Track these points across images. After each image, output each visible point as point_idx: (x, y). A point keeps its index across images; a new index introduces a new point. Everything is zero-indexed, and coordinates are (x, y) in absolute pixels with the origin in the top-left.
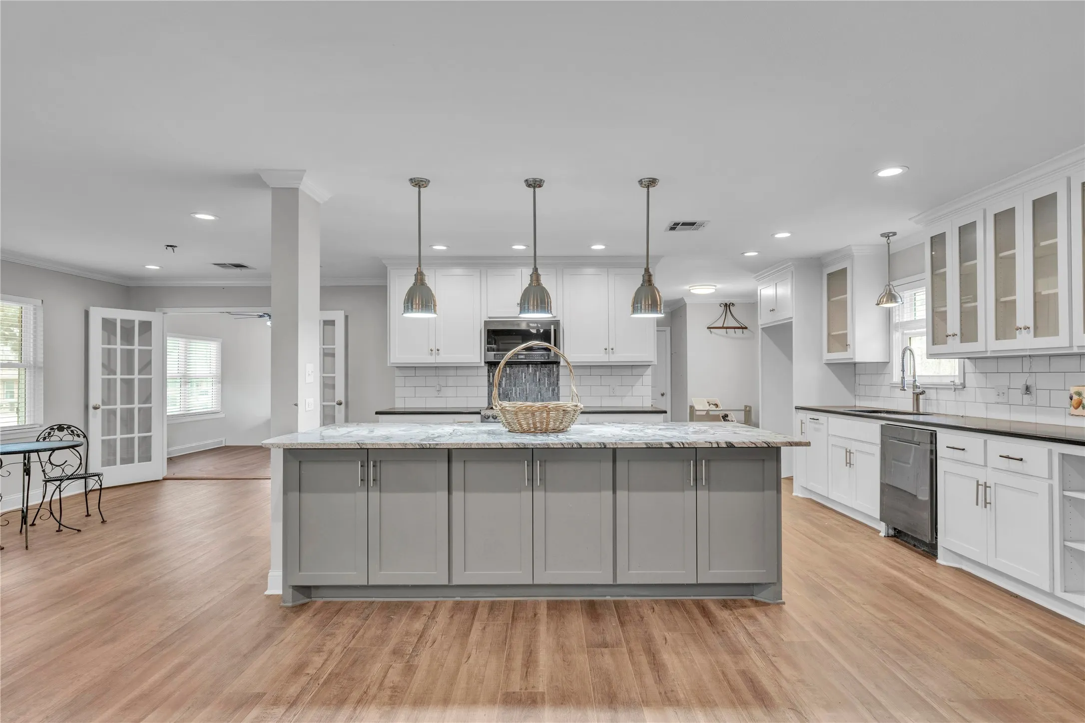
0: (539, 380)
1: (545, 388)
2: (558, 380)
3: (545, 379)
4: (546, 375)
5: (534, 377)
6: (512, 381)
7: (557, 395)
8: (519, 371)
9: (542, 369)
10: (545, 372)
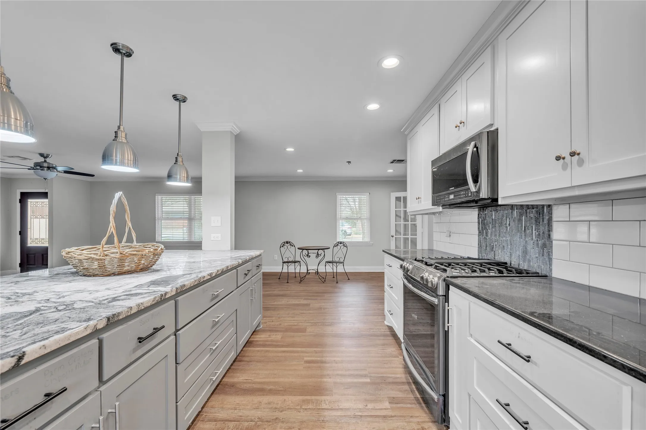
0: (525, 229)
1: (532, 242)
2: (550, 230)
3: (532, 227)
4: (534, 222)
5: (518, 224)
6: (497, 230)
7: (549, 255)
8: (503, 216)
9: (528, 211)
10: (532, 215)
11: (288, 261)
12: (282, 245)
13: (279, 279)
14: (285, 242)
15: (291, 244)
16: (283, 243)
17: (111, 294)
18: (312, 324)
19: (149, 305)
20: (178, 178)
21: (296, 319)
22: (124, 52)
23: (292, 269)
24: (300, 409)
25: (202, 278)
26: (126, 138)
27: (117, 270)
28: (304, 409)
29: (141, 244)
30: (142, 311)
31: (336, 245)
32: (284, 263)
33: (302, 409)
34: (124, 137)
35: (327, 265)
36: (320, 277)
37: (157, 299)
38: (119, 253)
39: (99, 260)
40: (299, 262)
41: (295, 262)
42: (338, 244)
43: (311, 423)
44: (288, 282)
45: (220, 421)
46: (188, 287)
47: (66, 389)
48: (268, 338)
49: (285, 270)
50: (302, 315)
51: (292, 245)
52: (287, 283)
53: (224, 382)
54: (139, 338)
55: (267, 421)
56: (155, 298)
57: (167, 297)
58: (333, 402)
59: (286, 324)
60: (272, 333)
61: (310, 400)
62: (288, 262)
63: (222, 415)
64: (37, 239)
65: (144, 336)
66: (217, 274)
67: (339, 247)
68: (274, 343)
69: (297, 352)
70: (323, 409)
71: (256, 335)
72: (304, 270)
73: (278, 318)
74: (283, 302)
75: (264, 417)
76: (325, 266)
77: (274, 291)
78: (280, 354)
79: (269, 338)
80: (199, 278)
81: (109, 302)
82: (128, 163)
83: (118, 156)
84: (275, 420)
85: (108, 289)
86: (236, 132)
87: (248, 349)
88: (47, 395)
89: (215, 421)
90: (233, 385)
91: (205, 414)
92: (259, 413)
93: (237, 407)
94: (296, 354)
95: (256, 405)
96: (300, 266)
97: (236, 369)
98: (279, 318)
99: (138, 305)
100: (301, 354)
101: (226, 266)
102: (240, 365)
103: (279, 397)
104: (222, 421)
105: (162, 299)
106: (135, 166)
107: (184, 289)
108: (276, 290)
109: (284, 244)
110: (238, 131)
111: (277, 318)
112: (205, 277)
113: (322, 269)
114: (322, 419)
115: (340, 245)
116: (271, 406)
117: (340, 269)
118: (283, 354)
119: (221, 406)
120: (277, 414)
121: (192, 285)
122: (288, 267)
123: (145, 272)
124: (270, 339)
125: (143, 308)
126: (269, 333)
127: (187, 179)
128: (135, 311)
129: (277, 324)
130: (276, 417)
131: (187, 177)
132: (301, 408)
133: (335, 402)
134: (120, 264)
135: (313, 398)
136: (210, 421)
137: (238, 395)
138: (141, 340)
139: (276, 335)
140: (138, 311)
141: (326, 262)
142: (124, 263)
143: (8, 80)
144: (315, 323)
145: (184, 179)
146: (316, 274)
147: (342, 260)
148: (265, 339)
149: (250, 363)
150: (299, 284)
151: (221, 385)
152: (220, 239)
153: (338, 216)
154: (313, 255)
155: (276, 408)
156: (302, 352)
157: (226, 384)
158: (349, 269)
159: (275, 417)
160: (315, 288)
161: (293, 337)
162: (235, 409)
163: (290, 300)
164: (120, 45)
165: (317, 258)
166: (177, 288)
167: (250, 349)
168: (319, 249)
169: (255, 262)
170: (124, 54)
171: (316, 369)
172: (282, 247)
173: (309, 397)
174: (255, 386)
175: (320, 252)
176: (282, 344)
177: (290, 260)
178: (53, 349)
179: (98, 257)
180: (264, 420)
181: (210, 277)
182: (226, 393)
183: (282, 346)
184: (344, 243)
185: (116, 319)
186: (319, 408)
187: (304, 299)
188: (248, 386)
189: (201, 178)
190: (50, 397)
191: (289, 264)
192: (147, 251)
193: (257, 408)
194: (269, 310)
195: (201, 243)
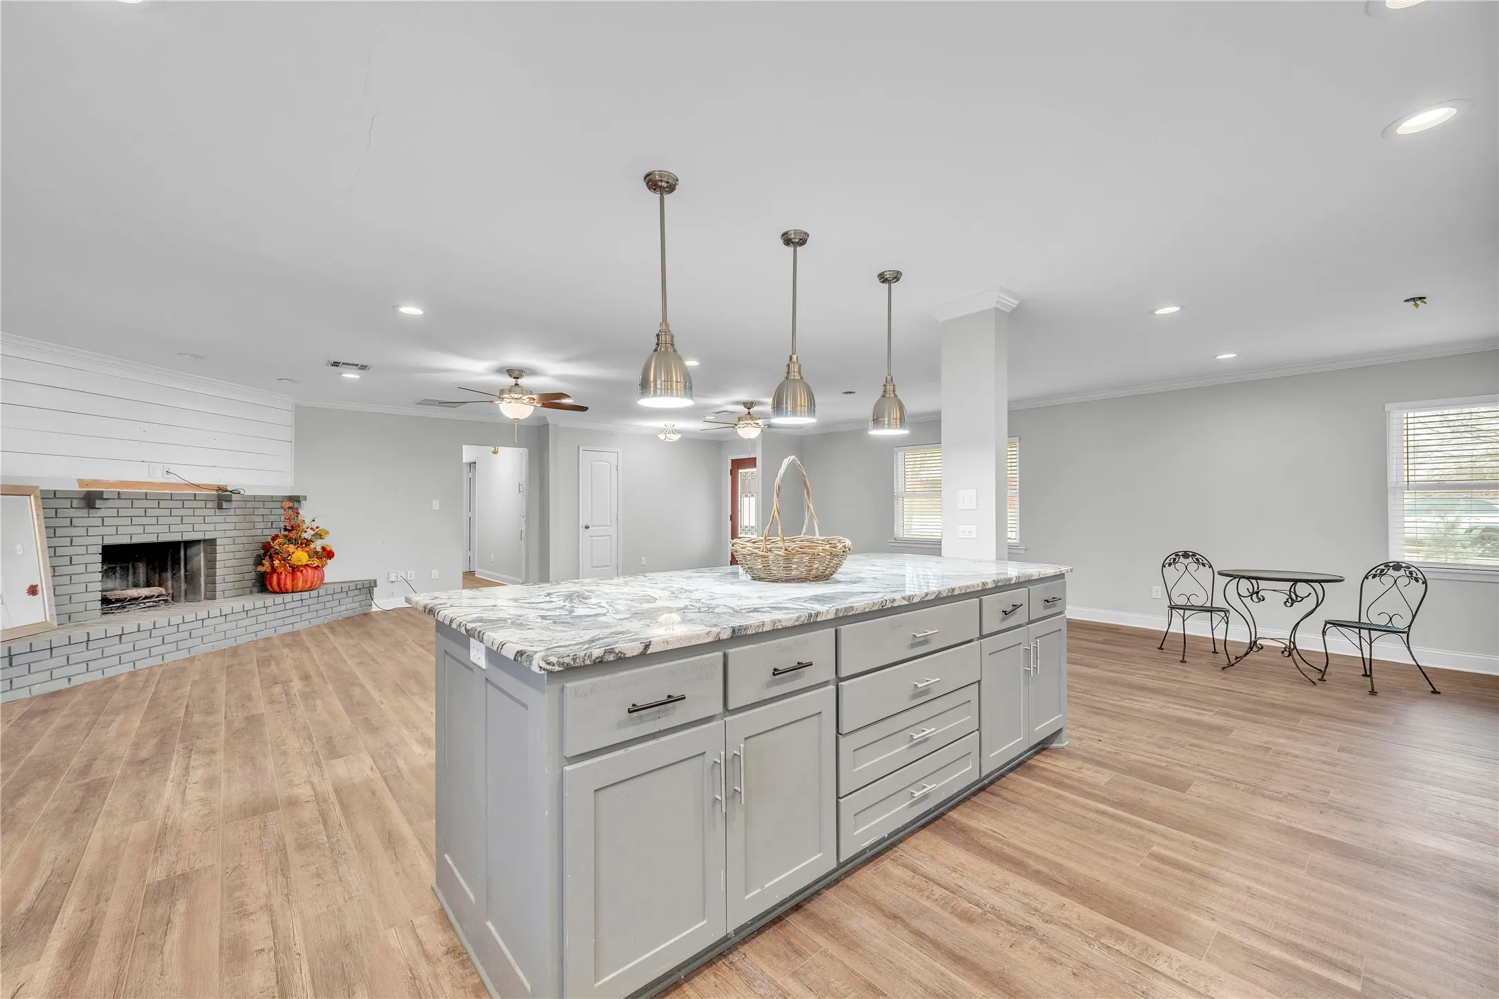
11: (1189, 604)
12: (1168, 561)
13: (1161, 648)
14: (1180, 554)
15: (1197, 559)
16: (1173, 556)
17: (757, 603)
18: (1216, 781)
19: (790, 625)
20: (886, 423)
21: (1169, 753)
22: (797, 240)
23: (1198, 627)
24: (1094, 940)
25: (888, 601)
26: (800, 373)
27: (783, 574)
28: (1103, 944)
29: (825, 538)
30: (777, 632)
31: (1378, 572)
32: (1172, 608)
33: (1099, 942)
34: (797, 371)
35: (1332, 630)
36: (1302, 665)
37: (802, 619)
38: (784, 549)
39: (761, 556)
40: (1226, 611)
41: (1211, 610)
42: (1382, 570)
43: (1109, 978)
44: (1183, 661)
45: (922, 875)
46: (859, 612)
47: (684, 698)
48: (1073, 771)
49: (1176, 628)
50: (1191, 748)
51: (1200, 561)
52: (1181, 664)
53: (949, 817)
54: (775, 670)
55: (1008, 922)
56: (799, 617)
57: (819, 619)
58: (1195, 972)
59: (1134, 757)
60: (1088, 766)
61: (1127, 936)
62: (1184, 608)
63: (930, 868)
64: (747, 527)
65: (781, 668)
66: (925, 599)
67: (1388, 580)
68: (1085, 788)
69: (1140, 827)
70: (1155, 970)
71: (1047, 756)
72: (1239, 634)
73: (1118, 737)
74: (1147, 705)
75: (1004, 910)
76: (1324, 633)
77: (1134, 674)
78: (1092, 815)
79: (1077, 774)
80: (883, 600)
81: (748, 612)
82: (801, 411)
83: (789, 403)
84: (1026, 928)
85: (760, 598)
86: (1010, 306)
87: (1019, 777)
88: (669, 697)
89: (914, 871)
90: (963, 830)
91: (901, 853)
92: (996, 900)
93: (959, 868)
94: (1135, 831)
95: (997, 884)
96: (1227, 623)
97: (979, 805)
98: (1121, 738)
99: (774, 622)
100: (1148, 836)
101: (949, 587)
102: (991, 802)
103: (1052, 893)
104: (925, 877)
105: (811, 621)
106: (811, 414)
107: (851, 613)
108: (1138, 674)
109: (1175, 559)
110: (1014, 303)
111: (1115, 738)
112: (894, 600)
113: (1309, 641)
114: (1142, 988)
115: (1391, 572)
116: (1026, 901)
117: (1388, 650)
118: (1100, 818)
119: (932, 853)
120: (1034, 921)
121: (867, 610)
122: (1184, 621)
123: (821, 582)
124: (1080, 775)
125: (780, 627)
126: (1079, 763)
127: (901, 422)
128: (769, 629)
129: (1108, 749)
130: (1030, 925)
131: (901, 419)
132: (1097, 939)
133: (1201, 975)
134: (787, 565)
135: (1139, 936)
136: (906, 866)
137: (968, 850)
138: (776, 672)
139: (1095, 772)
140: (773, 629)
141: (1327, 623)
142: (790, 565)
143: (672, 337)
144: (1228, 780)
145: (896, 423)
146: (1286, 654)
147: (1400, 624)
148: (1064, 772)
149: (1013, 805)
150: (1220, 673)
151: (944, 819)
152: (974, 536)
153: (1395, 475)
154: (1274, 595)
155: (1036, 910)
156: (1153, 832)
157: (953, 823)
158: (1433, 657)
159: (1027, 924)
160: (1273, 693)
161: (1143, 790)
162: (953, 871)
163: (1170, 705)
164: (792, 232)
165: (1289, 604)
166: (837, 610)
167: (1023, 778)
168: (1296, 581)
169: (1039, 592)
170: (798, 243)
171: (1178, 884)
172: (1170, 564)
173: (1127, 930)
174: (1007, 850)
175: (1302, 589)
176: (1106, 795)
177: (1195, 601)
178: (676, 647)
179: (760, 553)
180: (1004, 917)
181: (906, 603)
182: (946, 837)
183: (1104, 801)
184: (1412, 569)
185: (743, 633)
186: (1146, 963)
187: (1218, 713)
188: (993, 844)
189: (941, 412)
190: (671, 700)
191: (1188, 613)
192: (820, 548)
193: (997, 890)
194: (1100, 714)
195: (939, 543)
